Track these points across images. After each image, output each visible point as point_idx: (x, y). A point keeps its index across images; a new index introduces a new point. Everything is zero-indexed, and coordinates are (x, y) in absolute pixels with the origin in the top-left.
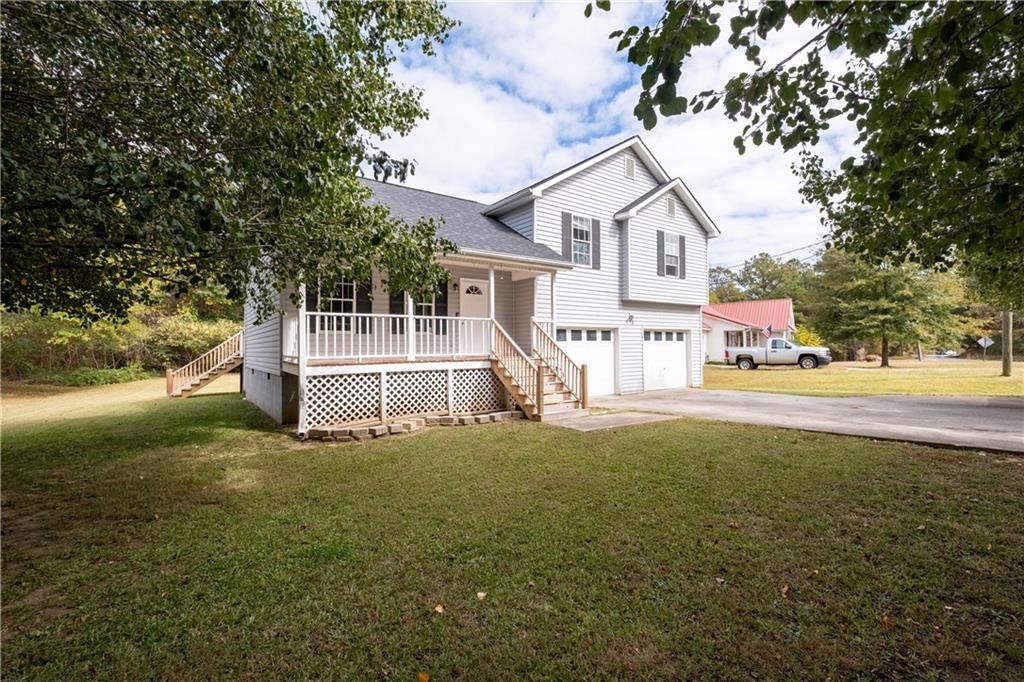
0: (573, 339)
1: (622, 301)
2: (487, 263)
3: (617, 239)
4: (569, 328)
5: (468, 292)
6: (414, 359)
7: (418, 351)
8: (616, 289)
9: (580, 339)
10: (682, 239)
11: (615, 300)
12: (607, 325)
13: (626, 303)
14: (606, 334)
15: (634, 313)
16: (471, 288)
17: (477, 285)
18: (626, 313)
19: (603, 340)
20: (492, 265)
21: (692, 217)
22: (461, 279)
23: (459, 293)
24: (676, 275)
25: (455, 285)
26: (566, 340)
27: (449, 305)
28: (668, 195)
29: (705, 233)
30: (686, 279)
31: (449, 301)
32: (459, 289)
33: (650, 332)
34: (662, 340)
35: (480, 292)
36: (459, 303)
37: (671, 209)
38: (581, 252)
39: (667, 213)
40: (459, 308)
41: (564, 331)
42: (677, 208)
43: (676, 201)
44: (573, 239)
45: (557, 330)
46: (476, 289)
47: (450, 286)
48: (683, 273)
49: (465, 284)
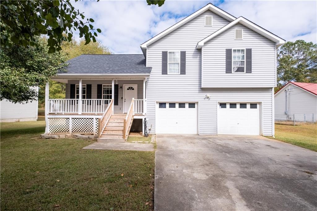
0: (170, 107)
1: (201, 88)
3: (198, 58)
4: (168, 102)
5: (128, 89)
6: (81, 114)
7: (83, 111)
8: (197, 83)
9: (175, 107)
11: (197, 88)
12: (192, 100)
13: (203, 90)
14: (192, 105)
15: (209, 94)
16: (130, 88)
17: (132, 86)
18: (204, 95)
19: (189, 107)
20: (113, 78)
21: (260, 36)
22: (124, 85)
23: (123, 90)
24: (244, 72)
25: (121, 87)
26: (166, 108)
27: (119, 95)
28: (236, 28)
29: (274, 44)
30: (251, 73)
31: (119, 93)
32: (123, 88)
33: (226, 104)
34: (236, 108)
35: (133, 89)
36: (123, 94)
37: (239, 35)
38: (174, 68)
39: (235, 38)
40: (123, 96)
41: (165, 104)
42: (245, 34)
43: (244, 30)
44: (168, 62)
45: (159, 103)
46: (132, 88)
47: (119, 88)
48: (249, 70)
49: (126, 86)
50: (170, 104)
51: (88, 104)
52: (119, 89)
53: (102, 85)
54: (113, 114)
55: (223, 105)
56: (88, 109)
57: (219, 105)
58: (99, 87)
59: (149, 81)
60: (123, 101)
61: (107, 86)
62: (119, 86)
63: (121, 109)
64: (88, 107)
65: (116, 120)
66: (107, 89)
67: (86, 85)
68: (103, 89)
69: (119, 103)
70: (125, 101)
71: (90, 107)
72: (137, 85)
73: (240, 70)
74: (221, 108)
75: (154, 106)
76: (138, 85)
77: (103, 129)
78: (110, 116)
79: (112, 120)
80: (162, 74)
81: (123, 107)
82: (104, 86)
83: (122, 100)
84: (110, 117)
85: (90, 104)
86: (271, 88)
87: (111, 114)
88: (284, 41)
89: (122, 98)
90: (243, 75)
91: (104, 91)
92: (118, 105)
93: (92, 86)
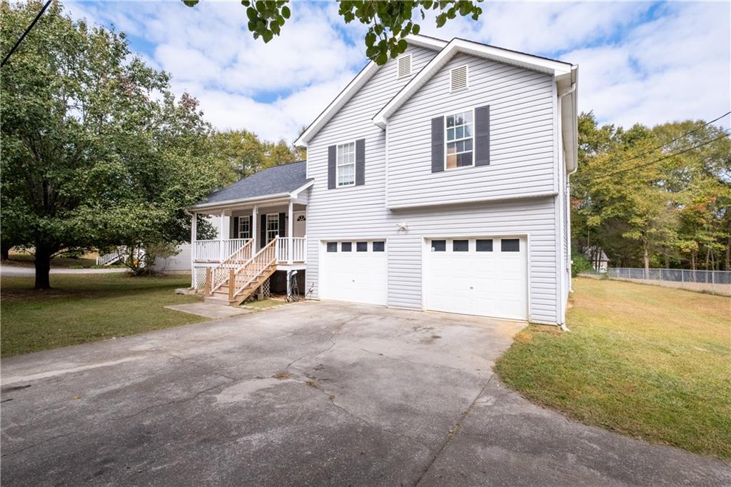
0: (343, 250)
1: (391, 210)
2: (251, 205)
4: (339, 241)
5: (298, 220)
9: (350, 250)
10: (483, 115)
11: (384, 210)
12: (378, 236)
13: (395, 213)
14: (379, 246)
15: (405, 222)
16: (300, 217)
18: (396, 222)
19: (375, 251)
20: (253, 205)
21: (512, 68)
24: (471, 164)
25: (287, 217)
26: (337, 251)
27: (285, 230)
28: (453, 66)
29: (548, 79)
30: (488, 164)
31: (285, 227)
33: (445, 241)
34: (468, 251)
37: (459, 81)
38: (346, 173)
39: (450, 90)
41: (336, 244)
42: (472, 73)
43: (471, 65)
44: (337, 166)
45: (328, 243)
46: (303, 217)
48: (484, 159)
49: (296, 215)
50: (343, 243)
52: (286, 221)
53: (265, 215)
55: (439, 245)
57: (431, 245)
58: (264, 218)
59: (310, 204)
61: (272, 217)
62: (286, 215)
66: (272, 221)
68: (267, 221)
73: (464, 160)
74: (436, 250)
75: (317, 249)
77: (219, 285)
80: (329, 189)
82: (269, 216)
86: (554, 196)
88: (569, 66)
90: (471, 170)
91: (269, 224)
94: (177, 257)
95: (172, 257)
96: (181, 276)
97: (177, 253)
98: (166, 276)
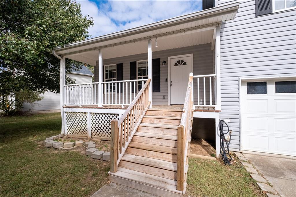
5: (176, 65)
6: (102, 107)
17: (183, 59)
22: (169, 58)
23: (167, 67)
25: (165, 62)
26: (266, 93)
27: (161, 75)
31: (161, 72)
32: (167, 64)
35: (185, 64)
36: (167, 73)
40: (168, 76)
41: (263, 84)
45: (248, 83)
46: (182, 61)
47: (161, 63)
49: (172, 60)
50: (277, 83)
51: (118, 92)
52: (161, 66)
53: (136, 62)
54: (151, 107)
56: (118, 99)
58: (133, 65)
60: (168, 84)
61: (143, 63)
62: (161, 60)
63: (165, 98)
64: (118, 96)
65: (155, 122)
66: (143, 67)
67: (116, 64)
68: (139, 68)
69: (161, 89)
70: (171, 85)
71: (121, 96)
72: (192, 55)
75: (237, 91)
76: (194, 55)
77: (127, 144)
78: (146, 111)
79: (148, 120)
81: (168, 96)
82: (139, 63)
83: (166, 83)
84: (144, 114)
85: (122, 92)
87: (147, 106)
89: (166, 80)
91: (139, 71)
92: (160, 92)
93: (123, 65)
94: (39, 102)
95: (36, 102)
96: (43, 115)
97: (40, 99)
98: (32, 115)
